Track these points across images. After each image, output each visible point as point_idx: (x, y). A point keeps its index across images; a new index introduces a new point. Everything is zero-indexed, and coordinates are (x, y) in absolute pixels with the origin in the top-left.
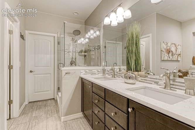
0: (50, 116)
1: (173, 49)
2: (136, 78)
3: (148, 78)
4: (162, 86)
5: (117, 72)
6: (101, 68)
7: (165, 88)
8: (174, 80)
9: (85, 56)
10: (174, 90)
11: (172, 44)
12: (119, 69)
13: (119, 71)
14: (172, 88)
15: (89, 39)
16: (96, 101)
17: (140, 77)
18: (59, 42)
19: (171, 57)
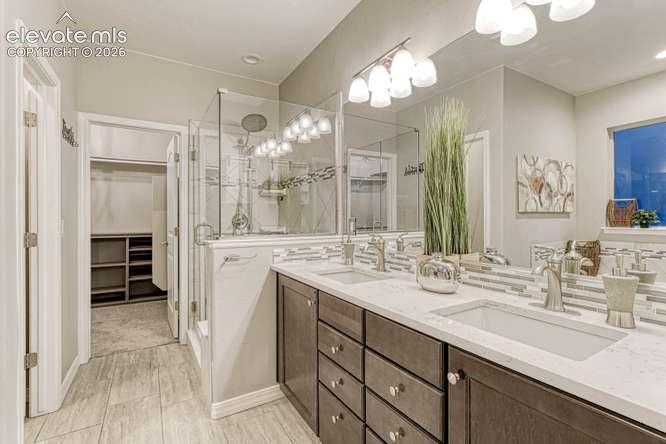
0: (171, 402)
1: (552, 178)
2: (457, 276)
3: (494, 274)
4: (535, 298)
5: (390, 254)
6: (338, 238)
7: (546, 305)
8: (571, 283)
9: (281, 198)
10: (573, 313)
11: (550, 162)
12: (398, 242)
13: (399, 249)
14: (567, 304)
15: (294, 143)
16: (333, 349)
17: (466, 269)
18: (194, 152)
19: (546, 203)
